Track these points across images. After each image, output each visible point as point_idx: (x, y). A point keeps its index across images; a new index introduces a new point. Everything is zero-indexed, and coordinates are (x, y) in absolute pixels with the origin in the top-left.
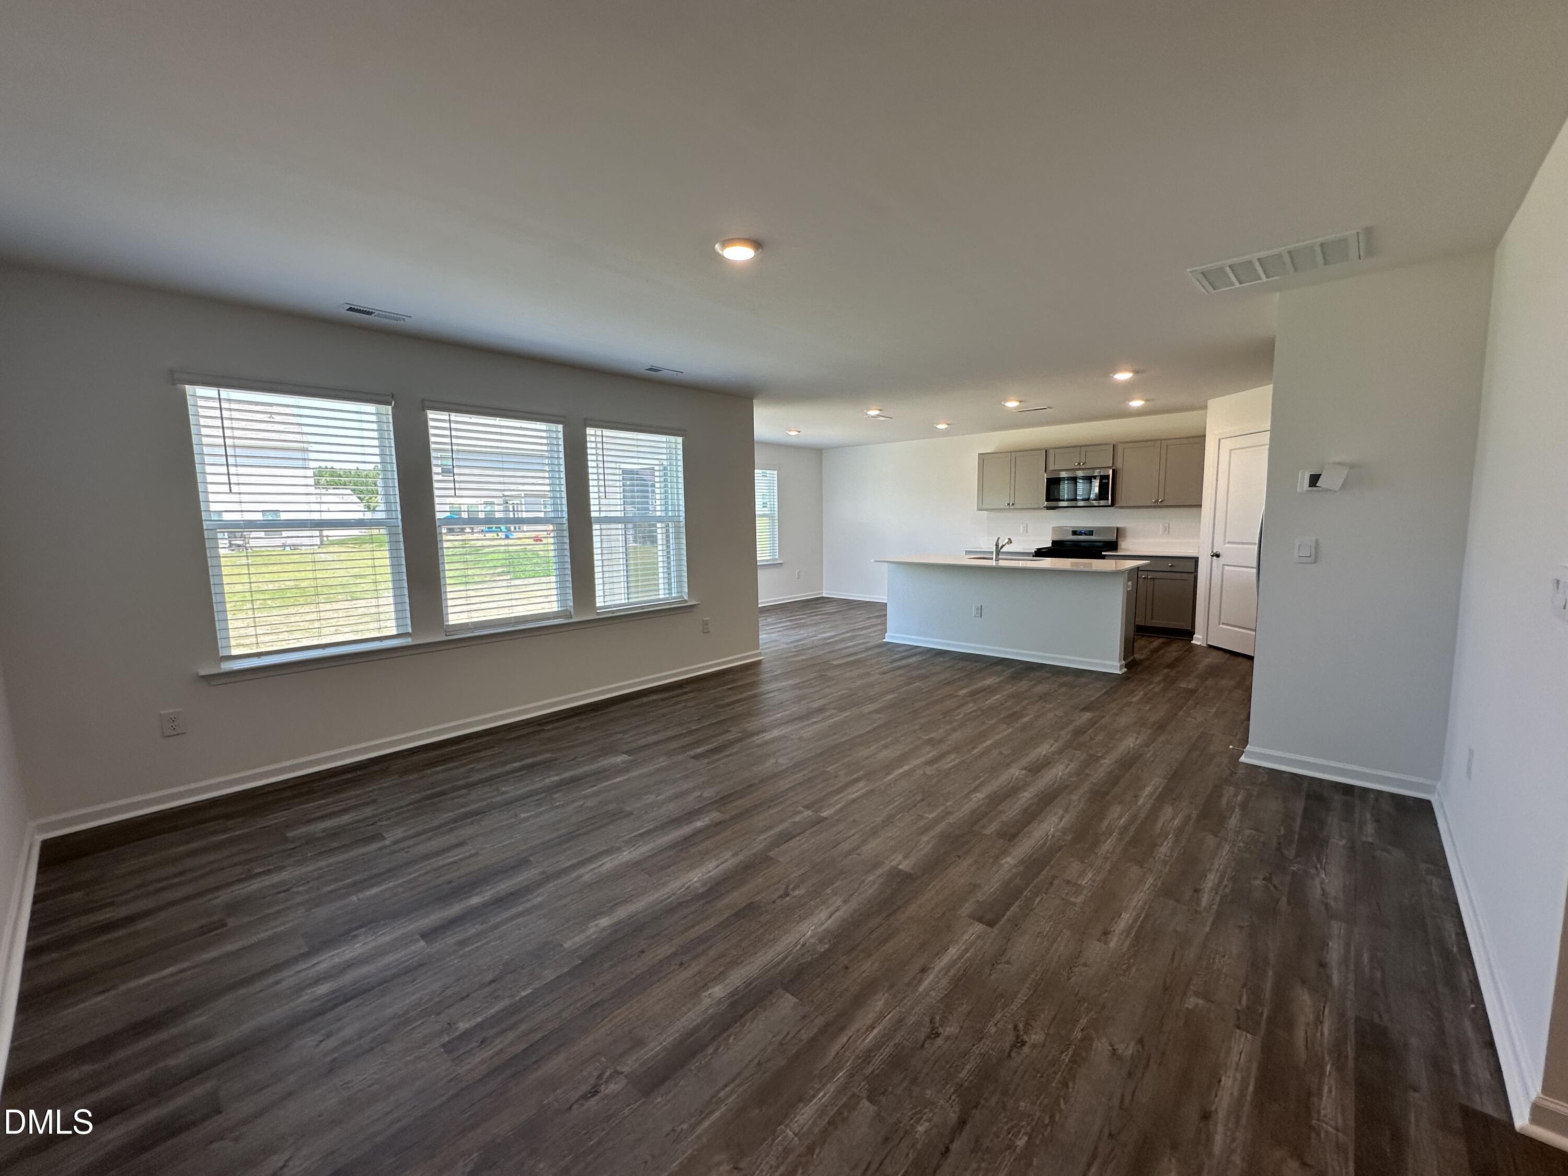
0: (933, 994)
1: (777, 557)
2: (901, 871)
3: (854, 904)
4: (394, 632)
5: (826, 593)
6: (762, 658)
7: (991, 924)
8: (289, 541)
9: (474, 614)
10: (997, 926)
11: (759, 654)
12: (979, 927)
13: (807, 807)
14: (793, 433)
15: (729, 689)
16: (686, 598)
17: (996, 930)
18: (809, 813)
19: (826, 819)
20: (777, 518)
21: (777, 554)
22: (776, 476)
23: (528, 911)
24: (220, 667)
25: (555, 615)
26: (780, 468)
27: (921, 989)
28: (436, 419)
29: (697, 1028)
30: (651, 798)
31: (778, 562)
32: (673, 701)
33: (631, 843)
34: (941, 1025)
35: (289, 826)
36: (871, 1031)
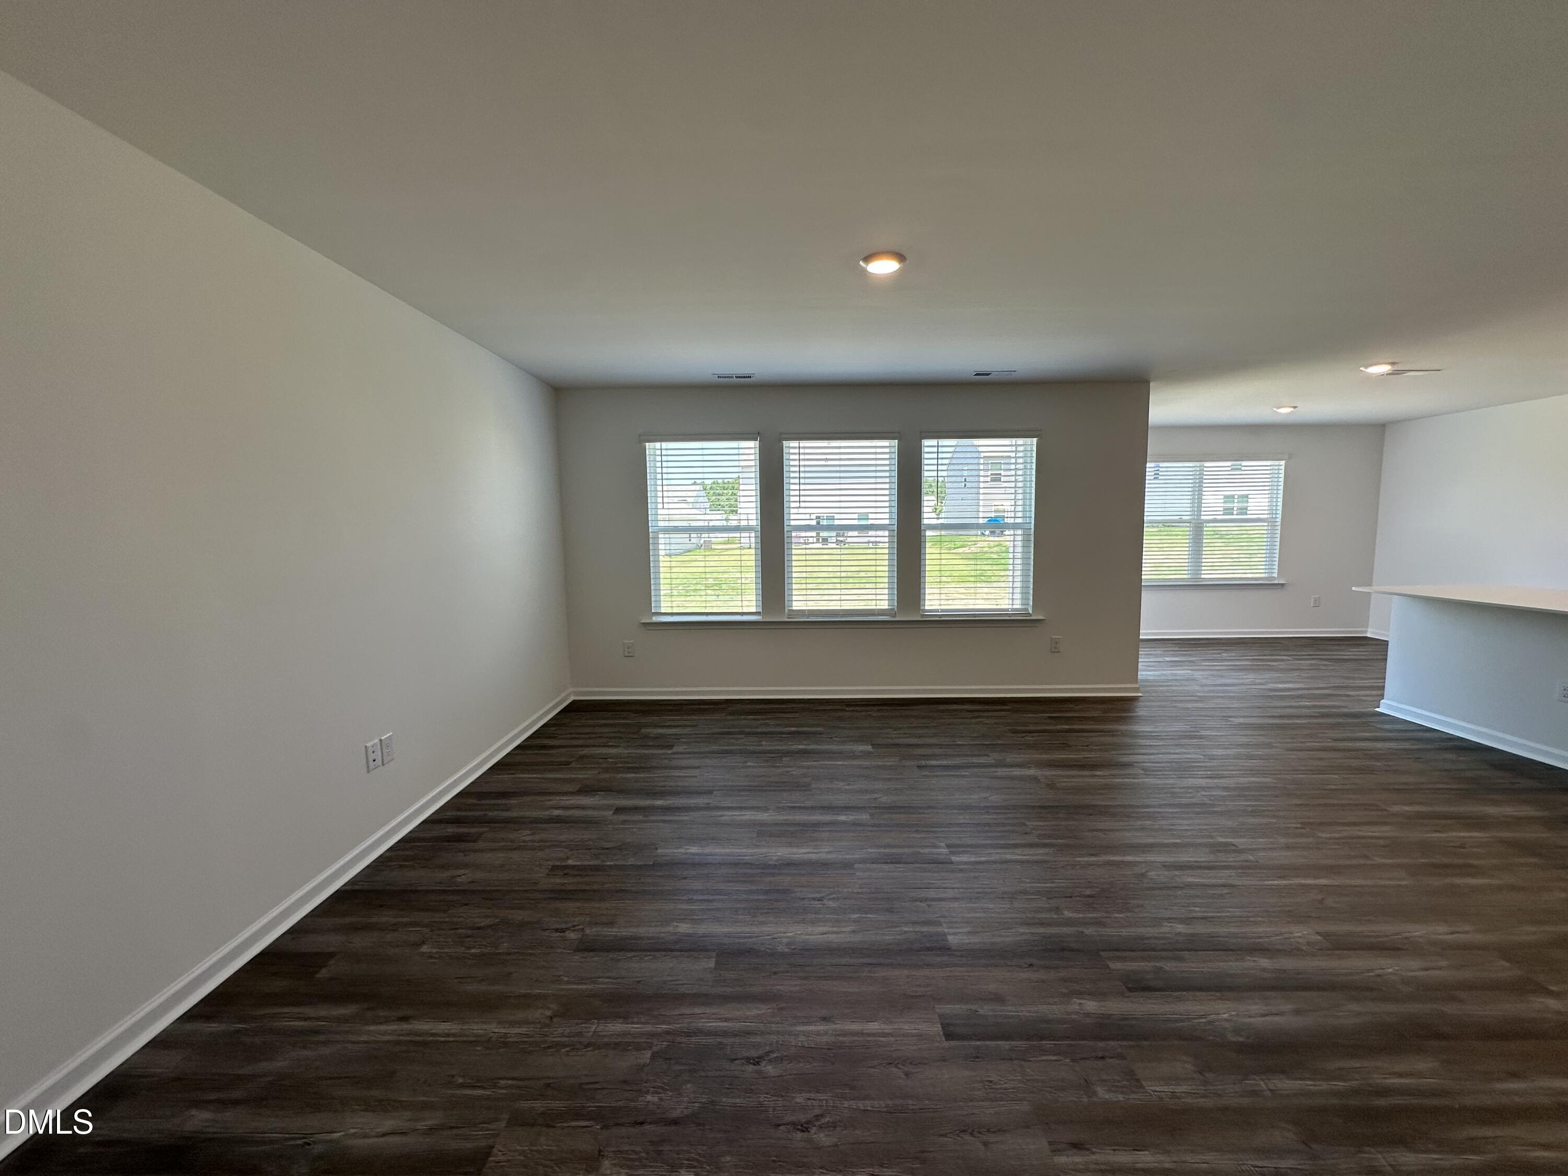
0: (802, 1038)
1: (1275, 575)
2: (946, 940)
3: (858, 938)
4: (753, 610)
5: (1373, 633)
6: (1140, 694)
7: (949, 1036)
8: (873, 539)
9: (810, 603)
10: (953, 1043)
11: (1137, 690)
12: (937, 1028)
13: (948, 846)
14: (1283, 411)
15: (1050, 717)
16: (1031, 612)
17: (946, 1044)
18: (945, 851)
19: (952, 863)
20: (1279, 523)
21: (1276, 571)
22: (1283, 467)
23: (665, 821)
24: (651, 619)
25: (882, 612)
26: (1290, 458)
27: (800, 1028)
28: (791, 448)
29: (641, 938)
30: (841, 784)
31: (1276, 582)
32: (976, 714)
33: (779, 809)
34: (770, 1061)
35: (646, 726)
36: (722, 1022)
